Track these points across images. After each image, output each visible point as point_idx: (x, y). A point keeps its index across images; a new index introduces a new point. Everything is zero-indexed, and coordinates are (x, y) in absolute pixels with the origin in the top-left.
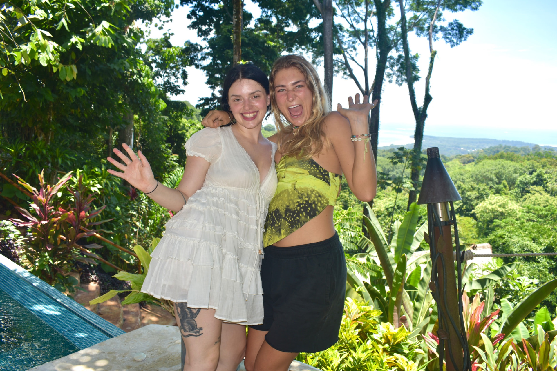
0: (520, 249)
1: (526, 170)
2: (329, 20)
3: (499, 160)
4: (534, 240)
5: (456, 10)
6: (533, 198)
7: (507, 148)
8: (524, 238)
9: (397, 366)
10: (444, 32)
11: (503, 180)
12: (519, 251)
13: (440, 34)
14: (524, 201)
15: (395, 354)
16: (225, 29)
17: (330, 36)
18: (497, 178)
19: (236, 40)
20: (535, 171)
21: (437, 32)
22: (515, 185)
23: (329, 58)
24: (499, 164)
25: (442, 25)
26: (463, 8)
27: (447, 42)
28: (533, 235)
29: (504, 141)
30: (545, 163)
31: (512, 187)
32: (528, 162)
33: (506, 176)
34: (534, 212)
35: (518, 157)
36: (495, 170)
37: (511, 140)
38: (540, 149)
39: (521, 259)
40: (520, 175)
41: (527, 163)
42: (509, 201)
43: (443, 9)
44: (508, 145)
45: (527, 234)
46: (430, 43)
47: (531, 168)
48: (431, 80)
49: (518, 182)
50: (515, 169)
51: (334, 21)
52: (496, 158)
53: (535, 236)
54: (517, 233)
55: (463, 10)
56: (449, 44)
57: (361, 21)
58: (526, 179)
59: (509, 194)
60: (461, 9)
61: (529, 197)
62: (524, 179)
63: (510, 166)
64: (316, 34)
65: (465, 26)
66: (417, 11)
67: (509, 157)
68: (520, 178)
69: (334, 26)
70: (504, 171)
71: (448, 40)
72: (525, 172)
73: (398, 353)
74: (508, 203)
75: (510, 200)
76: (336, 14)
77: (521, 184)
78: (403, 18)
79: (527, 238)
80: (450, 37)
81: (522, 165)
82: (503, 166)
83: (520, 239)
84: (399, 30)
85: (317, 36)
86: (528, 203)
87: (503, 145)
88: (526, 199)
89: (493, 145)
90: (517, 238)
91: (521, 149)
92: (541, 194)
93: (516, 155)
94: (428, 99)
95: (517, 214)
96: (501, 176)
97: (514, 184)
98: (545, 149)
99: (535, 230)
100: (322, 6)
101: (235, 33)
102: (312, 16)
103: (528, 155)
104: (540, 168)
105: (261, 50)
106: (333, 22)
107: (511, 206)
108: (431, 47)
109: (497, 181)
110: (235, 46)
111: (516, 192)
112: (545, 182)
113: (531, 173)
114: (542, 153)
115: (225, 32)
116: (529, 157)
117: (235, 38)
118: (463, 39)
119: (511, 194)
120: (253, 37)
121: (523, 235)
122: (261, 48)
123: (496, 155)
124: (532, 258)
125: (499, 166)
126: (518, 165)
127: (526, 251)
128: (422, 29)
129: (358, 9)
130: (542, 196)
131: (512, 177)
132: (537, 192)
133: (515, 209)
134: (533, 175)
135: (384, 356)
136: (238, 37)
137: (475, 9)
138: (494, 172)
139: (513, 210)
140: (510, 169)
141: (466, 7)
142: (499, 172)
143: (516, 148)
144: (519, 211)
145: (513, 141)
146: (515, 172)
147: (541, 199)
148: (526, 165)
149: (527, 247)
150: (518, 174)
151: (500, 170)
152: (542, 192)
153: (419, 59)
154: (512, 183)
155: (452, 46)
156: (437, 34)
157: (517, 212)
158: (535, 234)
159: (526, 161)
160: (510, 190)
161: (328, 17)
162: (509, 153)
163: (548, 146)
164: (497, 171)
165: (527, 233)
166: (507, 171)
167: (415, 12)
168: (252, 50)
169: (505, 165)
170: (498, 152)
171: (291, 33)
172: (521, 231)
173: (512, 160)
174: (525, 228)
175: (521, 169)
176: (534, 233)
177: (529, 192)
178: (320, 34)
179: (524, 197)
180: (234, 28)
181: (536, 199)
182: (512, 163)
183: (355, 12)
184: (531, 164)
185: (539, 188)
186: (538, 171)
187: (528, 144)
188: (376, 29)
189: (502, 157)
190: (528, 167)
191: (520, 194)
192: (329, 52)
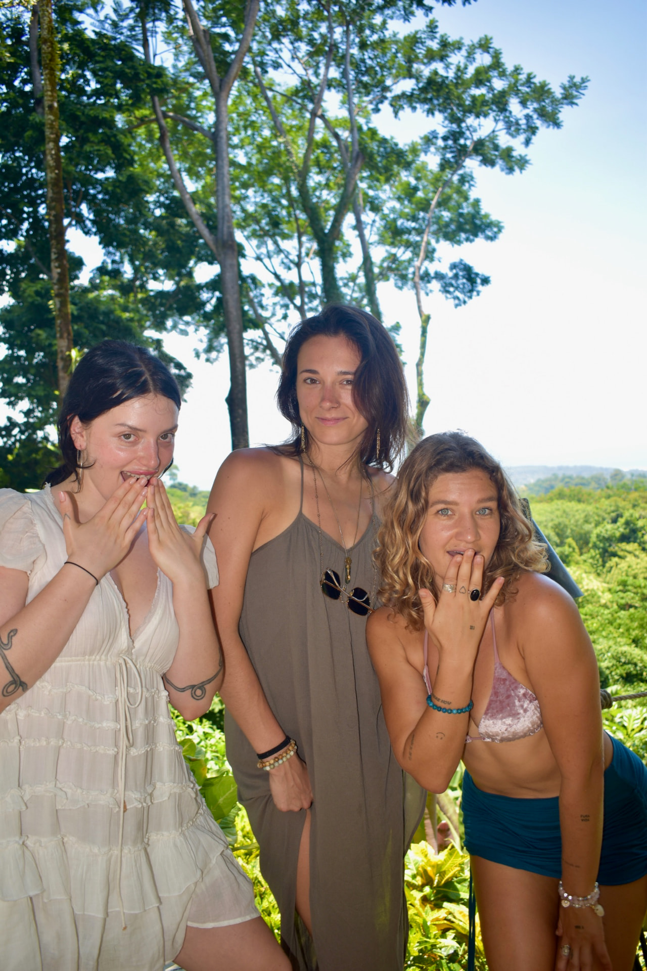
0: (614, 662)
1: (606, 516)
2: (231, 265)
3: (556, 501)
4: (636, 642)
5: (459, 242)
6: (623, 565)
7: (567, 480)
8: (619, 640)
9: (453, 929)
10: (442, 282)
11: (567, 537)
12: (613, 666)
13: (435, 285)
14: (609, 571)
15: (446, 904)
16: (30, 289)
17: (236, 296)
18: (558, 535)
19: (60, 310)
20: (621, 516)
21: (429, 282)
22: (590, 545)
23: (235, 337)
24: (558, 510)
25: (439, 270)
26: (471, 237)
27: (447, 298)
28: (634, 633)
29: (560, 468)
30: (636, 500)
31: (585, 550)
32: (607, 502)
33: (572, 530)
34: (635, 590)
35: (589, 495)
36: (552, 520)
37: (571, 465)
39: (618, 680)
40: (597, 525)
41: (606, 504)
42: (584, 575)
43: (437, 241)
44: (568, 473)
45: (623, 633)
46: (419, 301)
47: (613, 512)
48: (425, 367)
49: (593, 538)
50: (586, 516)
51: (242, 268)
52: (551, 500)
53: (636, 636)
54: (604, 633)
55: (472, 241)
56: (452, 302)
57: (292, 265)
58: (607, 530)
59: (582, 562)
60: (467, 240)
61: (617, 564)
62: (604, 531)
63: (577, 511)
64: (210, 295)
65: (476, 269)
66: (393, 244)
67: (575, 496)
68: (596, 531)
69: (243, 279)
70: (567, 523)
71: (448, 296)
72: (604, 519)
73: (450, 901)
74: (582, 579)
75: (586, 572)
76: (244, 256)
77: (600, 541)
78: (367, 260)
79: (623, 640)
80: (451, 289)
81: (597, 508)
82: (564, 512)
83: (611, 643)
84: (362, 280)
85: (211, 298)
86: (617, 575)
87: (560, 475)
88: (611, 568)
89: (542, 477)
90: (605, 641)
91: (592, 478)
92: (636, 556)
93: (585, 490)
94: (423, 402)
95: (599, 597)
96: (562, 530)
97: (587, 542)
98: (632, 475)
99: (636, 624)
100: (216, 241)
101: (57, 295)
102: (200, 259)
103: (608, 488)
104: (628, 510)
105: (104, 327)
106: (240, 272)
107: (587, 584)
108: (419, 307)
109: (558, 541)
110: (59, 322)
111: (593, 558)
112: (640, 534)
113: (614, 521)
114: (629, 483)
115: (30, 296)
116: (610, 492)
117: (58, 305)
118: (475, 293)
119: (585, 561)
120: (87, 303)
121: (616, 635)
122: (103, 322)
123: (550, 495)
124: (636, 676)
125: (558, 513)
126: (590, 508)
127: (625, 663)
128: (404, 278)
129: (285, 244)
130: (639, 561)
131: (582, 532)
132: (630, 552)
133: (595, 588)
134: (618, 524)
135: (426, 913)
136: (63, 304)
137: (491, 239)
138: (550, 524)
139: (593, 590)
140: (577, 517)
141: (476, 235)
142: (560, 524)
143: (583, 478)
144: (603, 592)
145: (575, 467)
146: (587, 521)
147: (639, 566)
148: (604, 507)
149: (626, 657)
150: (593, 525)
151: (561, 520)
152: (637, 553)
153: (401, 332)
154: (583, 541)
155: (456, 306)
156: (429, 285)
157: (600, 594)
158: (637, 632)
159: (603, 500)
160: (581, 554)
161: (229, 262)
162: (573, 487)
163: (637, 470)
164: (556, 522)
165: (621, 630)
166: (572, 521)
167: (388, 248)
168: (86, 327)
169: (567, 510)
170: (552, 487)
171: (161, 294)
172: (611, 628)
173: (579, 501)
174: (618, 621)
175: (598, 516)
176: (634, 630)
177: (614, 555)
178: (217, 294)
179: (608, 565)
180: (56, 287)
181: (629, 567)
182: (581, 506)
183: (280, 251)
184: (613, 504)
185: (632, 547)
186: (627, 515)
187: (601, 469)
188: (319, 280)
189: (561, 496)
190: (609, 509)
191: (600, 560)
192: (236, 326)
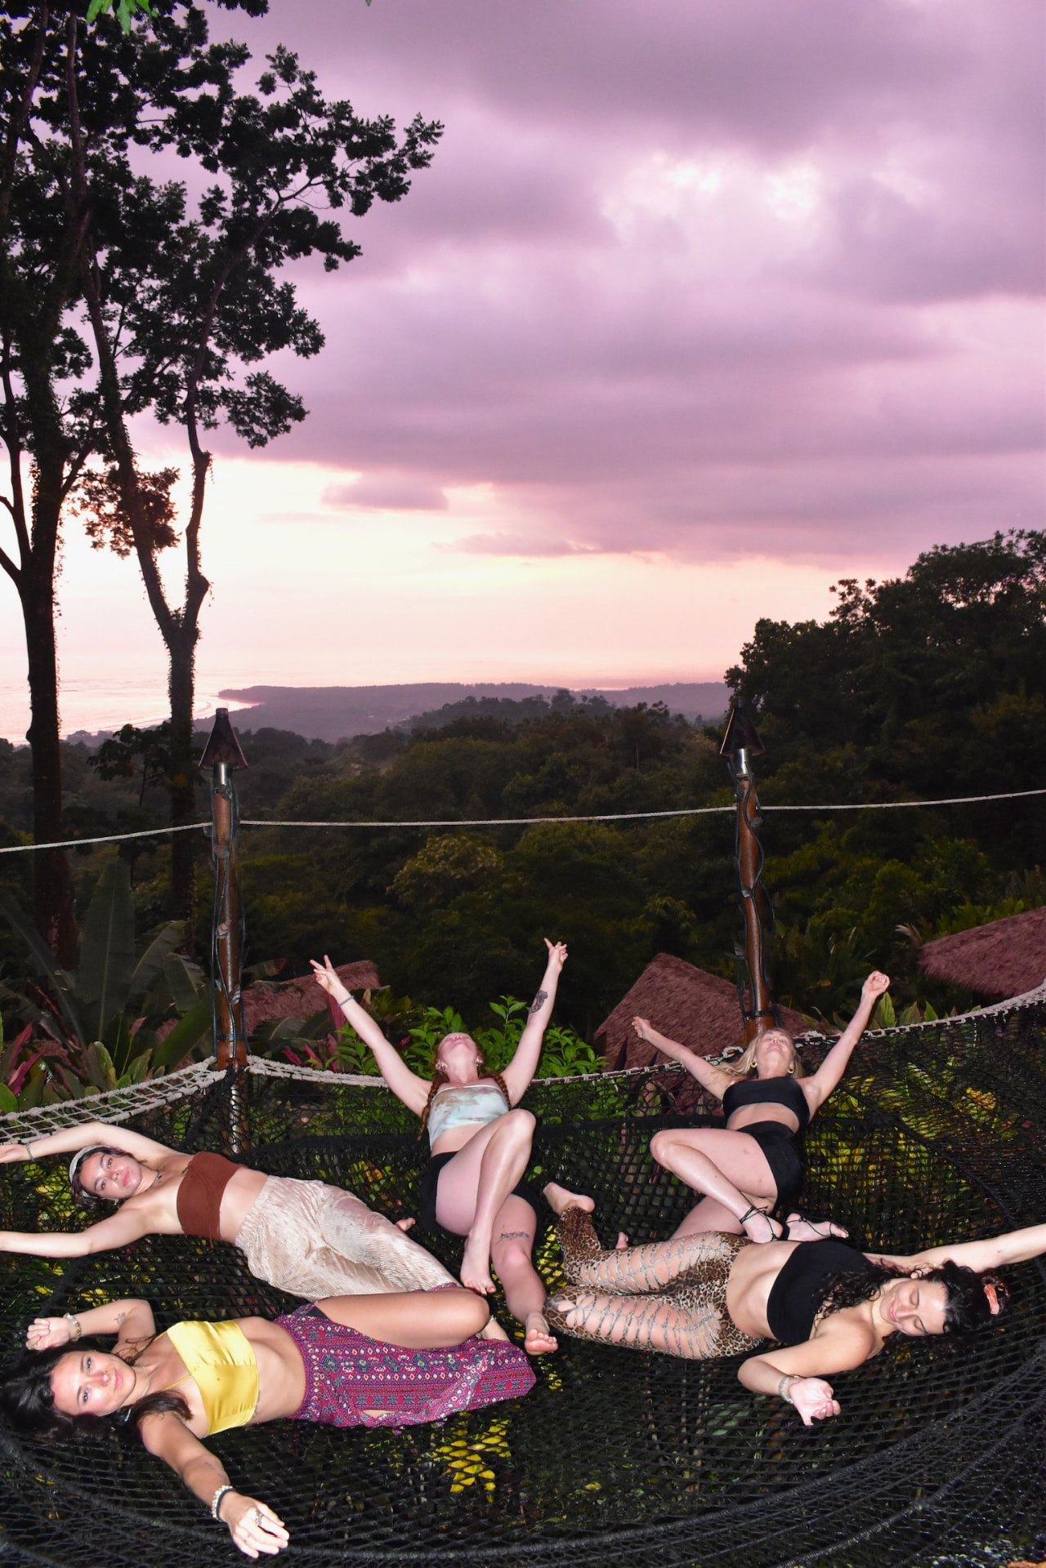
1: (522, 763)
5: (257, 355)
10: (232, 406)
11: (469, 792)
20: (546, 763)
21: (211, 407)
25: (228, 388)
27: (237, 432)
29: (481, 687)
30: (573, 737)
31: (495, 810)
33: (477, 782)
37: (497, 682)
38: (572, 699)
46: (193, 435)
47: (534, 756)
48: (201, 535)
49: (505, 795)
56: (245, 439)
58: (521, 786)
60: (269, 351)
62: (517, 787)
66: (152, 353)
68: (509, 785)
71: (240, 428)
77: (513, 801)
78: (109, 377)
80: (246, 419)
87: (477, 697)
89: (451, 700)
91: (524, 703)
94: (197, 587)
96: (464, 781)
107: (484, 861)
108: (193, 445)
109: (455, 801)
118: (281, 429)
125: (457, 758)
126: (505, 750)
137: (307, 352)
138: (444, 774)
140: (486, 764)
141: (282, 344)
142: (458, 773)
143: (511, 703)
145: (503, 685)
146: (500, 771)
147: (557, 833)
148: (523, 750)
151: (461, 768)
155: (254, 445)
156: (212, 412)
163: (594, 690)
164: (453, 771)
166: (478, 771)
169: (473, 753)
173: (490, 738)
182: (492, 746)
185: (557, 806)
186: (552, 762)
187: (541, 687)
190: (530, 752)
